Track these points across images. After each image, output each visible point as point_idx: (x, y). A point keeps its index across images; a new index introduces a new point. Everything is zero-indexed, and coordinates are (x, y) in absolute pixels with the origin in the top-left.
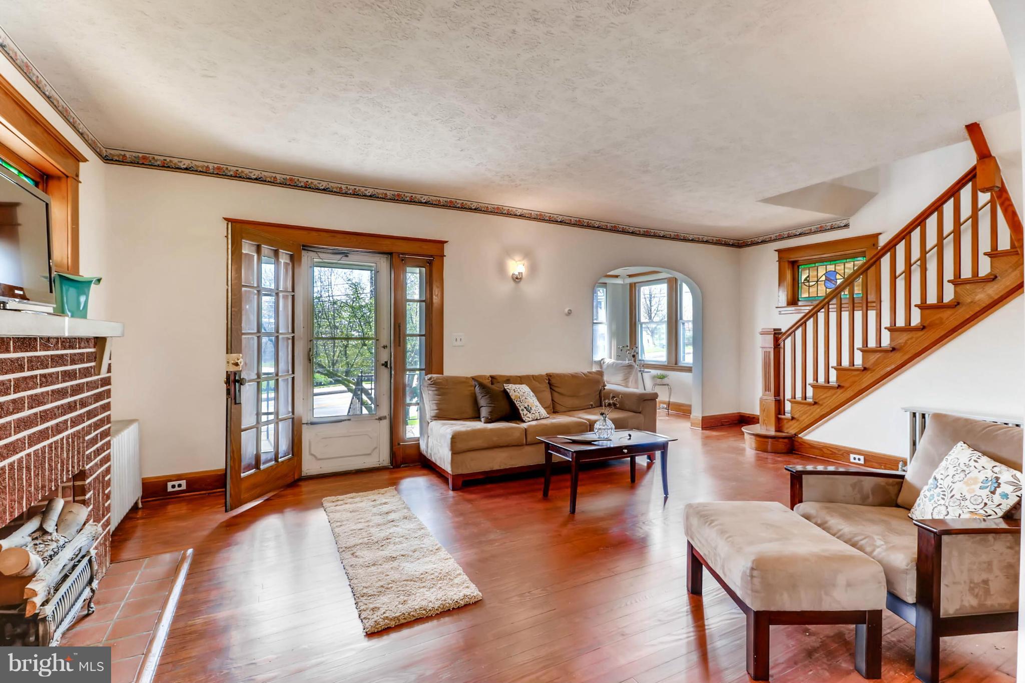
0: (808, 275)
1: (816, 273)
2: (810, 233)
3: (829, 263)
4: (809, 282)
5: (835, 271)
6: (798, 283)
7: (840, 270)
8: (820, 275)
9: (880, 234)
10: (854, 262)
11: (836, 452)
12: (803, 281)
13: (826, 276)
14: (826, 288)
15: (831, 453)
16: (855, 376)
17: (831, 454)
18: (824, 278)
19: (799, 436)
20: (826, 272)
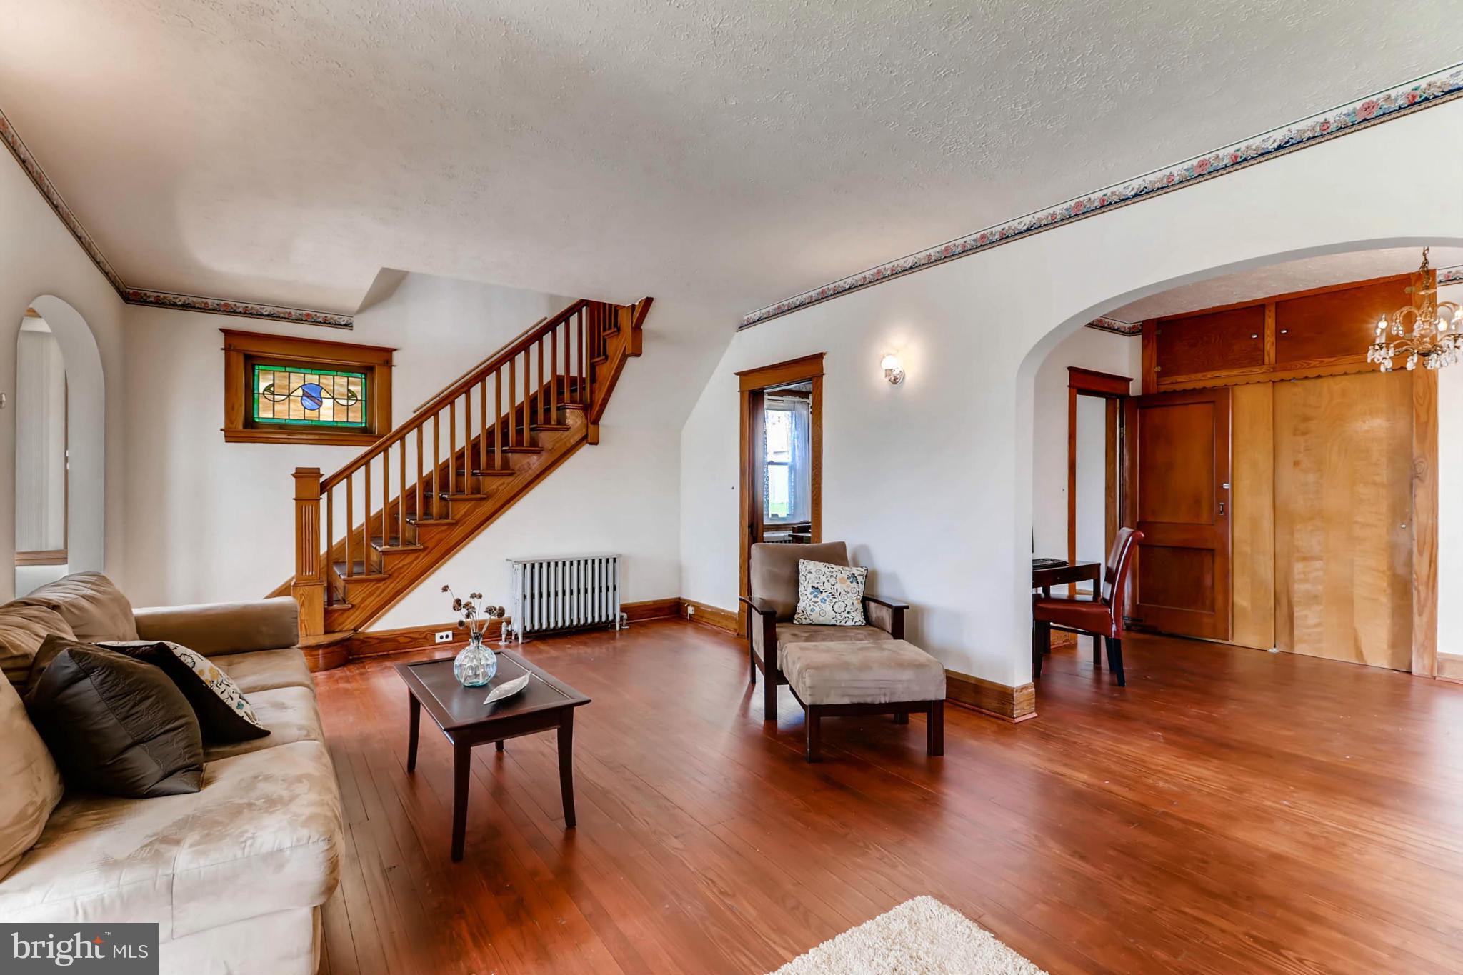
0: (272, 382)
1: (287, 383)
2: (288, 318)
3: (309, 371)
4: (273, 394)
5: (319, 385)
6: (253, 394)
7: (328, 385)
8: (293, 386)
9: (395, 350)
10: (348, 377)
11: (417, 636)
12: (261, 391)
13: (303, 390)
14: (305, 408)
15: (409, 640)
16: (442, 531)
17: (411, 642)
18: (300, 392)
19: (360, 630)
20: (305, 384)
